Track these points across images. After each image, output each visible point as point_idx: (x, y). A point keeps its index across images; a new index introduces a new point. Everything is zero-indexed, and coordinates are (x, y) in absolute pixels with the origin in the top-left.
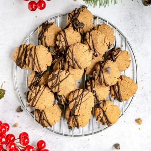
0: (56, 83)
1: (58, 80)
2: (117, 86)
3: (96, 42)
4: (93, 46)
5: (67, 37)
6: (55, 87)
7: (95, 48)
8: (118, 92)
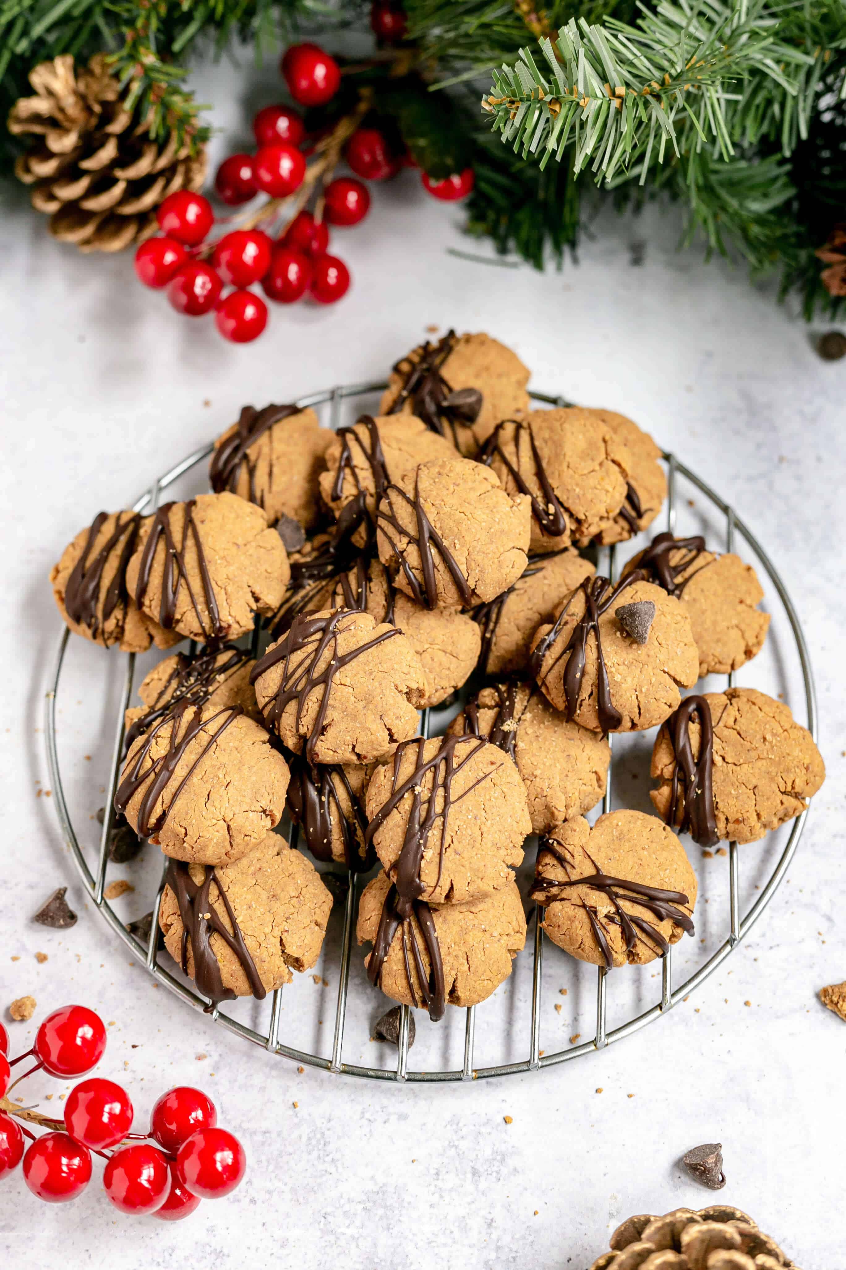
0: (308, 671)
1: (327, 653)
2: (694, 728)
3: (558, 455)
4: (540, 473)
5: (383, 446)
6: (299, 697)
7: (553, 481)
8: (700, 764)
